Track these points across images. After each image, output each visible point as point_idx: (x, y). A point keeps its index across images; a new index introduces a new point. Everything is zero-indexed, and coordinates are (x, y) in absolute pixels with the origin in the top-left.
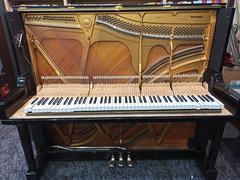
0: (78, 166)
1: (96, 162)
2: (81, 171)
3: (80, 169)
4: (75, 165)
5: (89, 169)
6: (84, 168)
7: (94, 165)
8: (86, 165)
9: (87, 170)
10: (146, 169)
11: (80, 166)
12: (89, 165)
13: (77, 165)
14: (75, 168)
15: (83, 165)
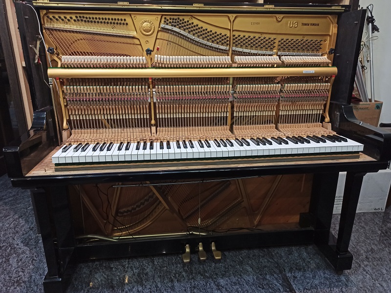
1: (159, 259)
2: (136, 274)
3: (133, 271)
5: (148, 270)
6: (139, 269)
9: (145, 272)
10: (242, 263)
12: (147, 265)
13: (127, 266)
14: (124, 271)
15: (138, 265)
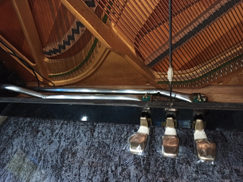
0: (57, 133)
1: (103, 126)
2: (61, 151)
3: (60, 144)
4: (52, 131)
6: (69, 141)
7: (96, 134)
8: (78, 133)
9: (74, 149)
11: (62, 133)
12: (82, 135)
13: (57, 131)
14: (50, 140)
15: (71, 132)
